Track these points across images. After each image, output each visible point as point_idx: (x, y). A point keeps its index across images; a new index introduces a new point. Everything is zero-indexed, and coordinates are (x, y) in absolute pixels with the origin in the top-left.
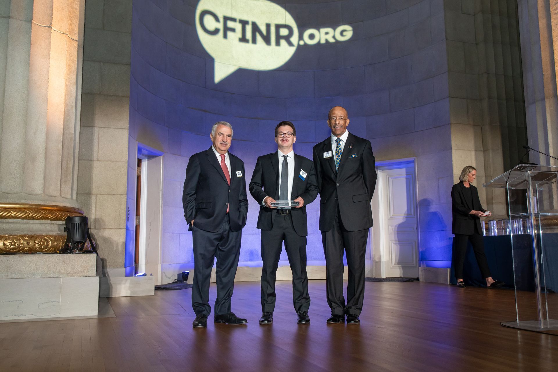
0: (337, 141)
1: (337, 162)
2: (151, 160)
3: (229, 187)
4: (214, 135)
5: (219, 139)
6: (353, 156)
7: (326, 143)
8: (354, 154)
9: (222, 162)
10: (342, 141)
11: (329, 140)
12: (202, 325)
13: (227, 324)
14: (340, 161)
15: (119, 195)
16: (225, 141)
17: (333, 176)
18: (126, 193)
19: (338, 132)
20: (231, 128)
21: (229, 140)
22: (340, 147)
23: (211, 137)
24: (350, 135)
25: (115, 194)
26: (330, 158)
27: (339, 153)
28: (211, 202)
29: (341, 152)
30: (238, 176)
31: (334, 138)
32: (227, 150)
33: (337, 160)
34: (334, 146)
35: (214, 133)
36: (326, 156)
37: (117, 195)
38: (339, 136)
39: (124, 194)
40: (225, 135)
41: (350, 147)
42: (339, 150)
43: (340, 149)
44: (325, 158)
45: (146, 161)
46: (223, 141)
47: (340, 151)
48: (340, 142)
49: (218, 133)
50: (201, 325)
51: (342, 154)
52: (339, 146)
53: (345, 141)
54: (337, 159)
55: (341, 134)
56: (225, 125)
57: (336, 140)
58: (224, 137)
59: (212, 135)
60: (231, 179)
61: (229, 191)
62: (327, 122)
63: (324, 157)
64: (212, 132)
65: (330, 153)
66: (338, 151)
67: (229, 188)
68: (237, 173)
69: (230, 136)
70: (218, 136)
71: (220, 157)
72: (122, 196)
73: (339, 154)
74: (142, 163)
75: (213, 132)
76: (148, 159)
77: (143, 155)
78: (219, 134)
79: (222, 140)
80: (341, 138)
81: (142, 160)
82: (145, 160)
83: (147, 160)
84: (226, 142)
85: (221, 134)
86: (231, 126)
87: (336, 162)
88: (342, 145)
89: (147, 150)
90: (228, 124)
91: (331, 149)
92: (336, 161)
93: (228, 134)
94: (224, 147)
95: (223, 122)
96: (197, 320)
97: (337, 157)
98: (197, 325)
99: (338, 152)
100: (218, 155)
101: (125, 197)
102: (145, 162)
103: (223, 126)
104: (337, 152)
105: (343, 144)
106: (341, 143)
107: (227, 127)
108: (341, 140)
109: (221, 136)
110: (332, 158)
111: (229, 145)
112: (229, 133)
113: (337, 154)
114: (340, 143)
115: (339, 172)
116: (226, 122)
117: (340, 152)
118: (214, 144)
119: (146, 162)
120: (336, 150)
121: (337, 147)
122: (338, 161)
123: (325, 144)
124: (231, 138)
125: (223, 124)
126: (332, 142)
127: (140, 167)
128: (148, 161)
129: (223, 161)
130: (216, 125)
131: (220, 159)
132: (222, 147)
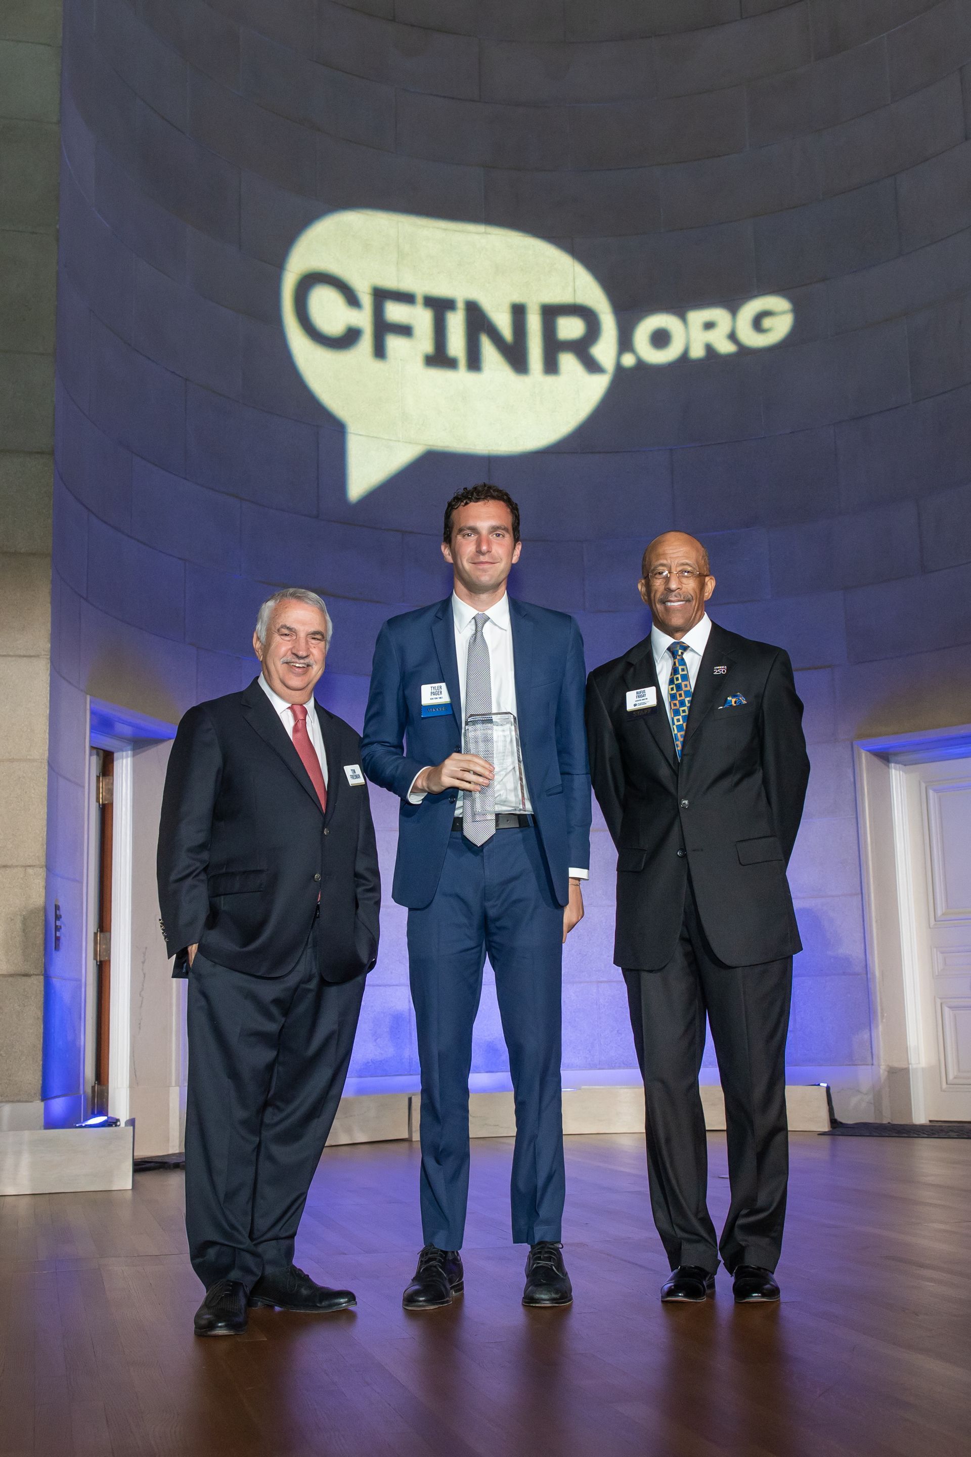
0: (672, 650)
1: (676, 723)
2: (144, 754)
3: (325, 816)
4: (263, 635)
5: (282, 647)
6: (732, 701)
7: (634, 660)
8: (734, 696)
9: (296, 730)
10: (693, 650)
11: (645, 648)
12: (229, 1326)
13: (277, 1309)
14: (688, 719)
15: (22, 866)
16: (302, 653)
17: (664, 772)
18: (43, 861)
19: (677, 620)
20: (322, 610)
21: (317, 652)
22: (683, 670)
23: (257, 645)
24: (717, 631)
25: (10, 863)
26: (652, 710)
27: (682, 692)
28: (261, 871)
29: (688, 689)
30: (352, 782)
31: (662, 641)
32: (311, 686)
33: (675, 718)
34: (663, 668)
35: (264, 628)
36: (635, 705)
37: (17, 866)
38: (678, 635)
39: (38, 863)
40: (302, 635)
41: (721, 670)
42: (680, 681)
43: (685, 677)
44: (632, 712)
45: (127, 757)
46: (294, 654)
47: (686, 686)
48: (682, 653)
49: (278, 626)
50: (226, 1326)
51: (694, 695)
52: (680, 668)
53: (701, 651)
54: (676, 712)
55: (685, 629)
56: (299, 598)
57: (669, 649)
58: (297, 640)
59: (258, 639)
60: (328, 793)
61: (323, 832)
62: (639, 587)
63: (630, 707)
64: (259, 627)
65: (651, 692)
66: (676, 685)
67: (325, 820)
68: (348, 769)
69: (319, 637)
70: (277, 638)
71: (289, 712)
72: (30, 871)
73: (680, 695)
74: (115, 763)
75: (261, 629)
76: (134, 749)
77: (121, 737)
78: (278, 630)
79: (291, 649)
80: (687, 639)
81: (116, 755)
82: (124, 753)
83: (130, 753)
84: (307, 656)
85: (286, 632)
86: (323, 602)
87: (674, 724)
88: (692, 664)
89: (129, 724)
90: (313, 595)
91: (651, 680)
92: (673, 719)
93: (312, 629)
94: (298, 675)
95: (291, 590)
96: (207, 1305)
97: (675, 705)
98: (211, 1326)
99: (679, 687)
100: (281, 707)
101: (42, 872)
102: (124, 761)
103: (294, 601)
104: (672, 689)
105: (693, 662)
106: (687, 656)
107: (306, 605)
108: (685, 648)
109: (287, 638)
110: (658, 710)
111: (316, 671)
112: (316, 626)
113: (673, 697)
114: (683, 659)
115: (686, 758)
116: (304, 590)
117: (684, 689)
118: (263, 666)
119: (129, 759)
120: (671, 682)
121: (675, 671)
122: (678, 720)
123: (630, 665)
124: (323, 643)
125: (293, 595)
126: (656, 656)
127: (108, 775)
128: (134, 755)
129: (300, 725)
130: (271, 604)
131: (288, 722)
132: (292, 676)
